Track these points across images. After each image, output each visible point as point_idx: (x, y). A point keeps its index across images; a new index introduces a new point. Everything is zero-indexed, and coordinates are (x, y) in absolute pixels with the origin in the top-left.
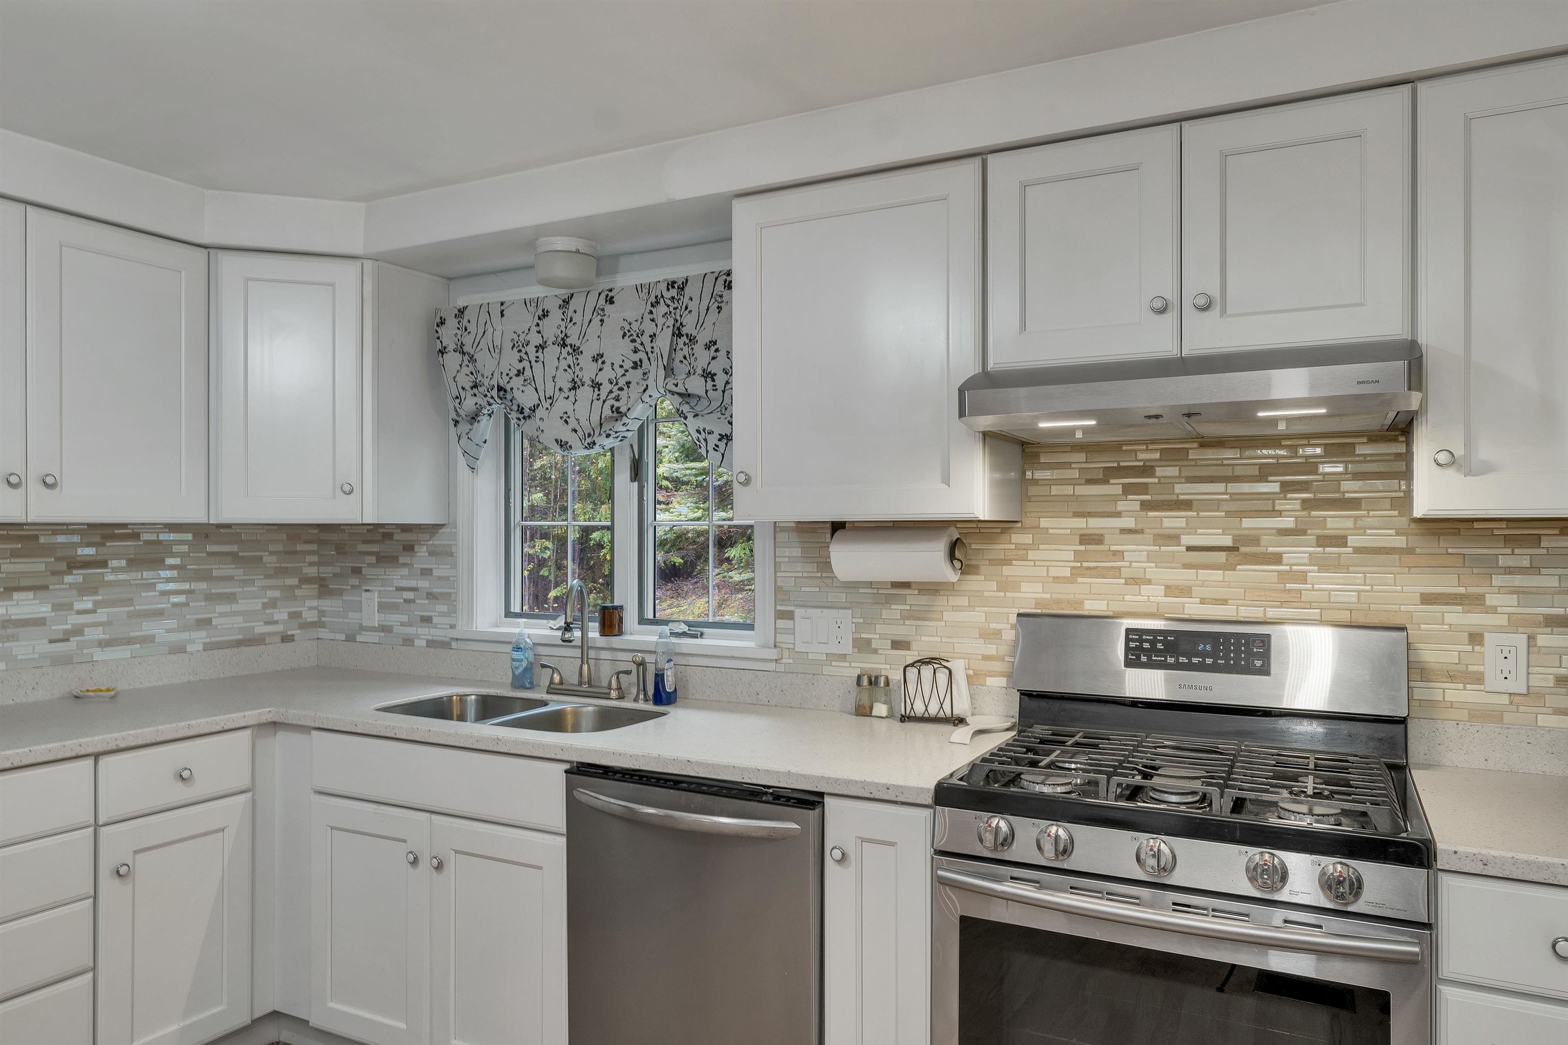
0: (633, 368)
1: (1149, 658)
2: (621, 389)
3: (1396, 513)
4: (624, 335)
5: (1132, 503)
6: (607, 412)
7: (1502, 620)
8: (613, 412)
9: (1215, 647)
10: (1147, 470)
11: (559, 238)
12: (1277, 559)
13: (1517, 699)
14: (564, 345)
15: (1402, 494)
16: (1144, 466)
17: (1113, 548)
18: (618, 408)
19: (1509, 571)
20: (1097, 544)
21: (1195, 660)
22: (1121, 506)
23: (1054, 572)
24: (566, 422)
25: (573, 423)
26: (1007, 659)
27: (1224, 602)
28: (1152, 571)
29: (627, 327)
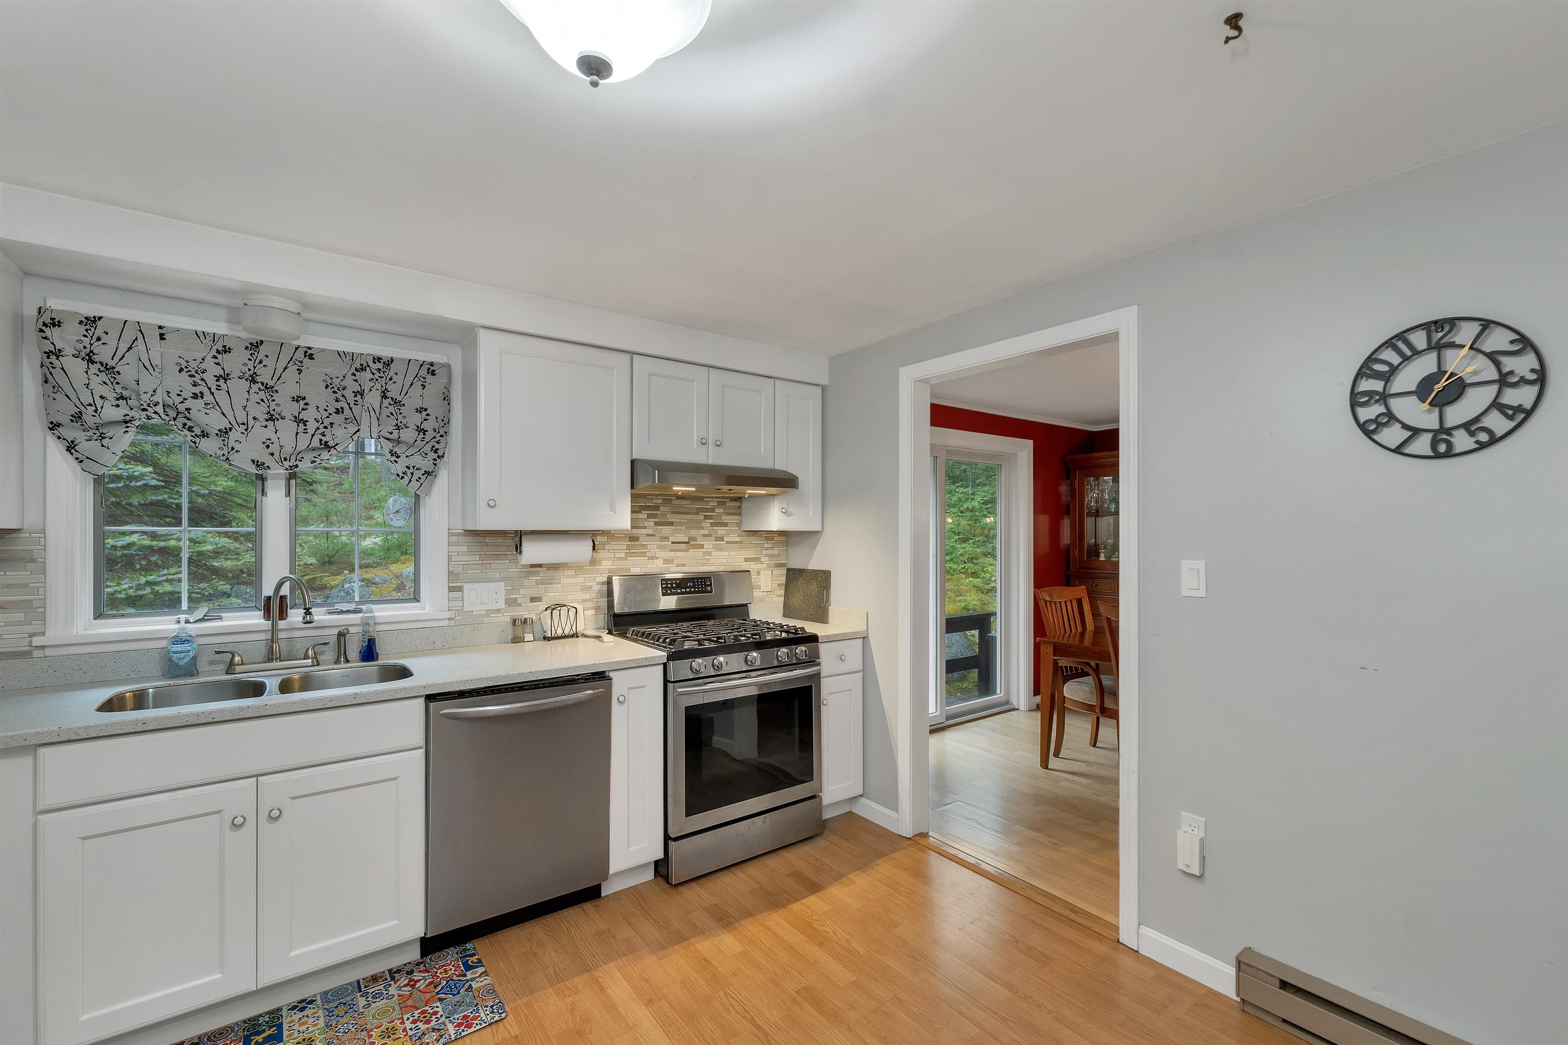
0: (335, 413)
1: (671, 591)
2: (326, 427)
3: (738, 528)
4: (327, 387)
5: (651, 522)
6: (316, 443)
7: (765, 566)
8: (321, 444)
9: (694, 584)
10: (657, 508)
11: (277, 298)
12: (702, 546)
13: (768, 593)
14: (253, 381)
15: (739, 521)
16: (656, 506)
17: (643, 543)
18: (326, 442)
19: (767, 549)
20: (636, 541)
21: (688, 590)
22: (646, 524)
23: (617, 555)
24: (268, 447)
25: (274, 448)
26: (595, 600)
27: (684, 565)
28: (659, 553)
29: (329, 381)
